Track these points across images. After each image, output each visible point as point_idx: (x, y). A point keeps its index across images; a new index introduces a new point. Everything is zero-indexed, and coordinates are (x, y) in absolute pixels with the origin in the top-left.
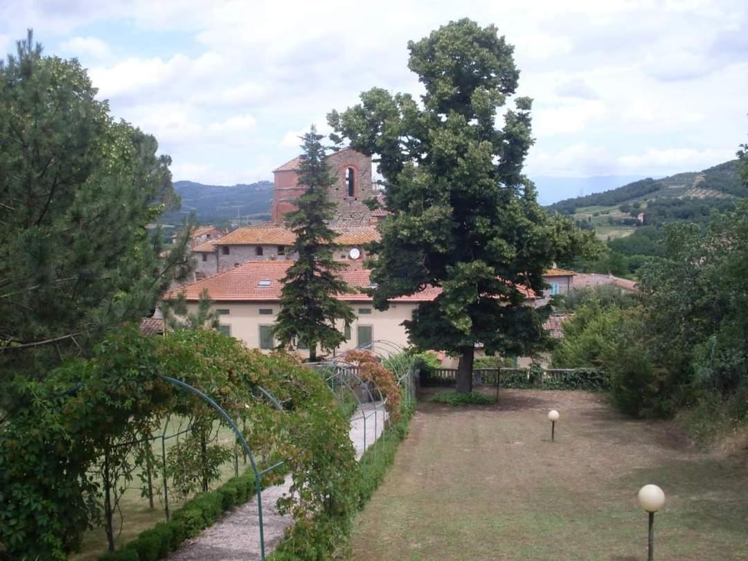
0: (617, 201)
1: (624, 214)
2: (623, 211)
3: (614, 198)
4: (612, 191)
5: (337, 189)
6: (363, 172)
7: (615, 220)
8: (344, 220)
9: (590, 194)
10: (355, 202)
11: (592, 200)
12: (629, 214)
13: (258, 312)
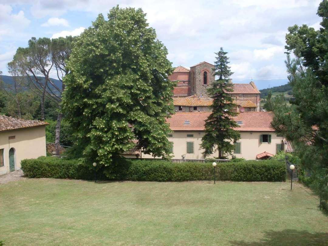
0: (286, 90)
1: (290, 96)
2: (289, 95)
3: (284, 89)
4: (283, 86)
5: (200, 81)
6: (211, 73)
7: (286, 98)
8: (203, 95)
9: (273, 87)
10: (208, 87)
11: (274, 90)
12: (292, 96)
13: (186, 136)
